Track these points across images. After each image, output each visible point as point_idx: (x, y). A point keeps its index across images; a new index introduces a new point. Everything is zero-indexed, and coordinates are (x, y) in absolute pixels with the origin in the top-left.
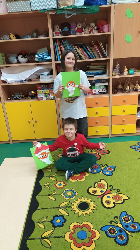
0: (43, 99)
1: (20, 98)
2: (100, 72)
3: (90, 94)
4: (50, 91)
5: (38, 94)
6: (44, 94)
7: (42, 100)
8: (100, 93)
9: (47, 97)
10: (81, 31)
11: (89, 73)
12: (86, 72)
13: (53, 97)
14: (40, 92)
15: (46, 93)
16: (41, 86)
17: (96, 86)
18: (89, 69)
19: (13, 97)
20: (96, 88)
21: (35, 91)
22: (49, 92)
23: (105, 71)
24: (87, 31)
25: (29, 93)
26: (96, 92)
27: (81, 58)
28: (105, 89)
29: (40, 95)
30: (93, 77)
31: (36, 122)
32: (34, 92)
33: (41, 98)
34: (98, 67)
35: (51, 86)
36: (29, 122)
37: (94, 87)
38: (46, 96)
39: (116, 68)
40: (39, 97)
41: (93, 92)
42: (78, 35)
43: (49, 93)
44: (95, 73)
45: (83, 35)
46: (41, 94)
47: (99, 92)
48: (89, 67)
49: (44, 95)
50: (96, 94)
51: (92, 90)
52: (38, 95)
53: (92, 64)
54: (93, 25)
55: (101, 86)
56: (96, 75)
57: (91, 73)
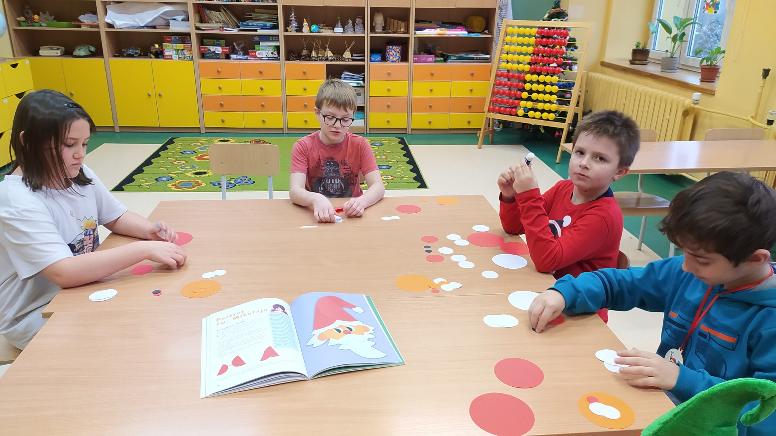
0: (174, 59)
1: (135, 55)
2: (268, 25)
3: (253, 58)
4: (184, 45)
5: (164, 50)
6: (175, 50)
7: (171, 59)
8: (269, 59)
9: (180, 56)
11: (250, 24)
12: (246, 22)
13: (190, 56)
14: (169, 46)
15: (178, 48)
16: (171, 38)
17: (261, 46)
18: (253, 18)
19: (124, 51)
20: (262, 50)
21: (161, 45)
22: (182, 48)
23: (276, 24)
25: (151, 48)
26: (261, 56)
28: (276, 53)
29: (168, 52)
30: (256, 31)
31: (160, 95)
32: (159, 46)
33: (169, 56)
34: (266, 16)
35: (187, 38)
36: (149, 95)
37: (259, 47)
38: (178, 54)
39: (291, 21)
40: (167, 54)
41: (258, 56)
43: (183, 50)
44: (260, 25)
46: (170, 50)
47: (267, 55)
48: (251, 15)
49: (174, 52)
50: (261, 59)
51: (255, 52)
52: (166, 50)
53: (256, 10)
55: (269, 46)
56: (262, 29)
57: (254, 24)
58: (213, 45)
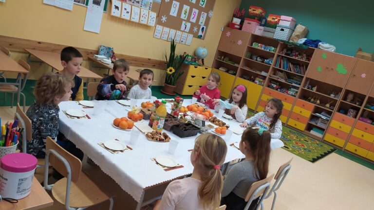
0: (257, 84)
1: (246, 79)
3: (286, 93)
4: (263, 80)
6: (259, 81)
8: (292, 95)
10: (296, 56)
11: (291, 81)
12: (290, 79)
13: (263, 85)
14: (258, 79)
16: (260, 77)
17: (291, 90)
19: (244, 76)
21: (255, 78)
24: (300, 57)
27: (291, 71)
28: (296, 94)
30: (292, 83)
32: (253, 78)
34: (299, 80)
35: (265, 78)
38: (259, 83)
39: (307, 84)
40: (256, 81)
42: (294, 58)
43: (261, 82)
45: (297, 58)
48: (294, 78)
50: (289, 94)
51: (288, 91)
53: (296, 76)
54: (304, 55)
55: (294, 91)
57: (293, 81)
58: (274, 84)
